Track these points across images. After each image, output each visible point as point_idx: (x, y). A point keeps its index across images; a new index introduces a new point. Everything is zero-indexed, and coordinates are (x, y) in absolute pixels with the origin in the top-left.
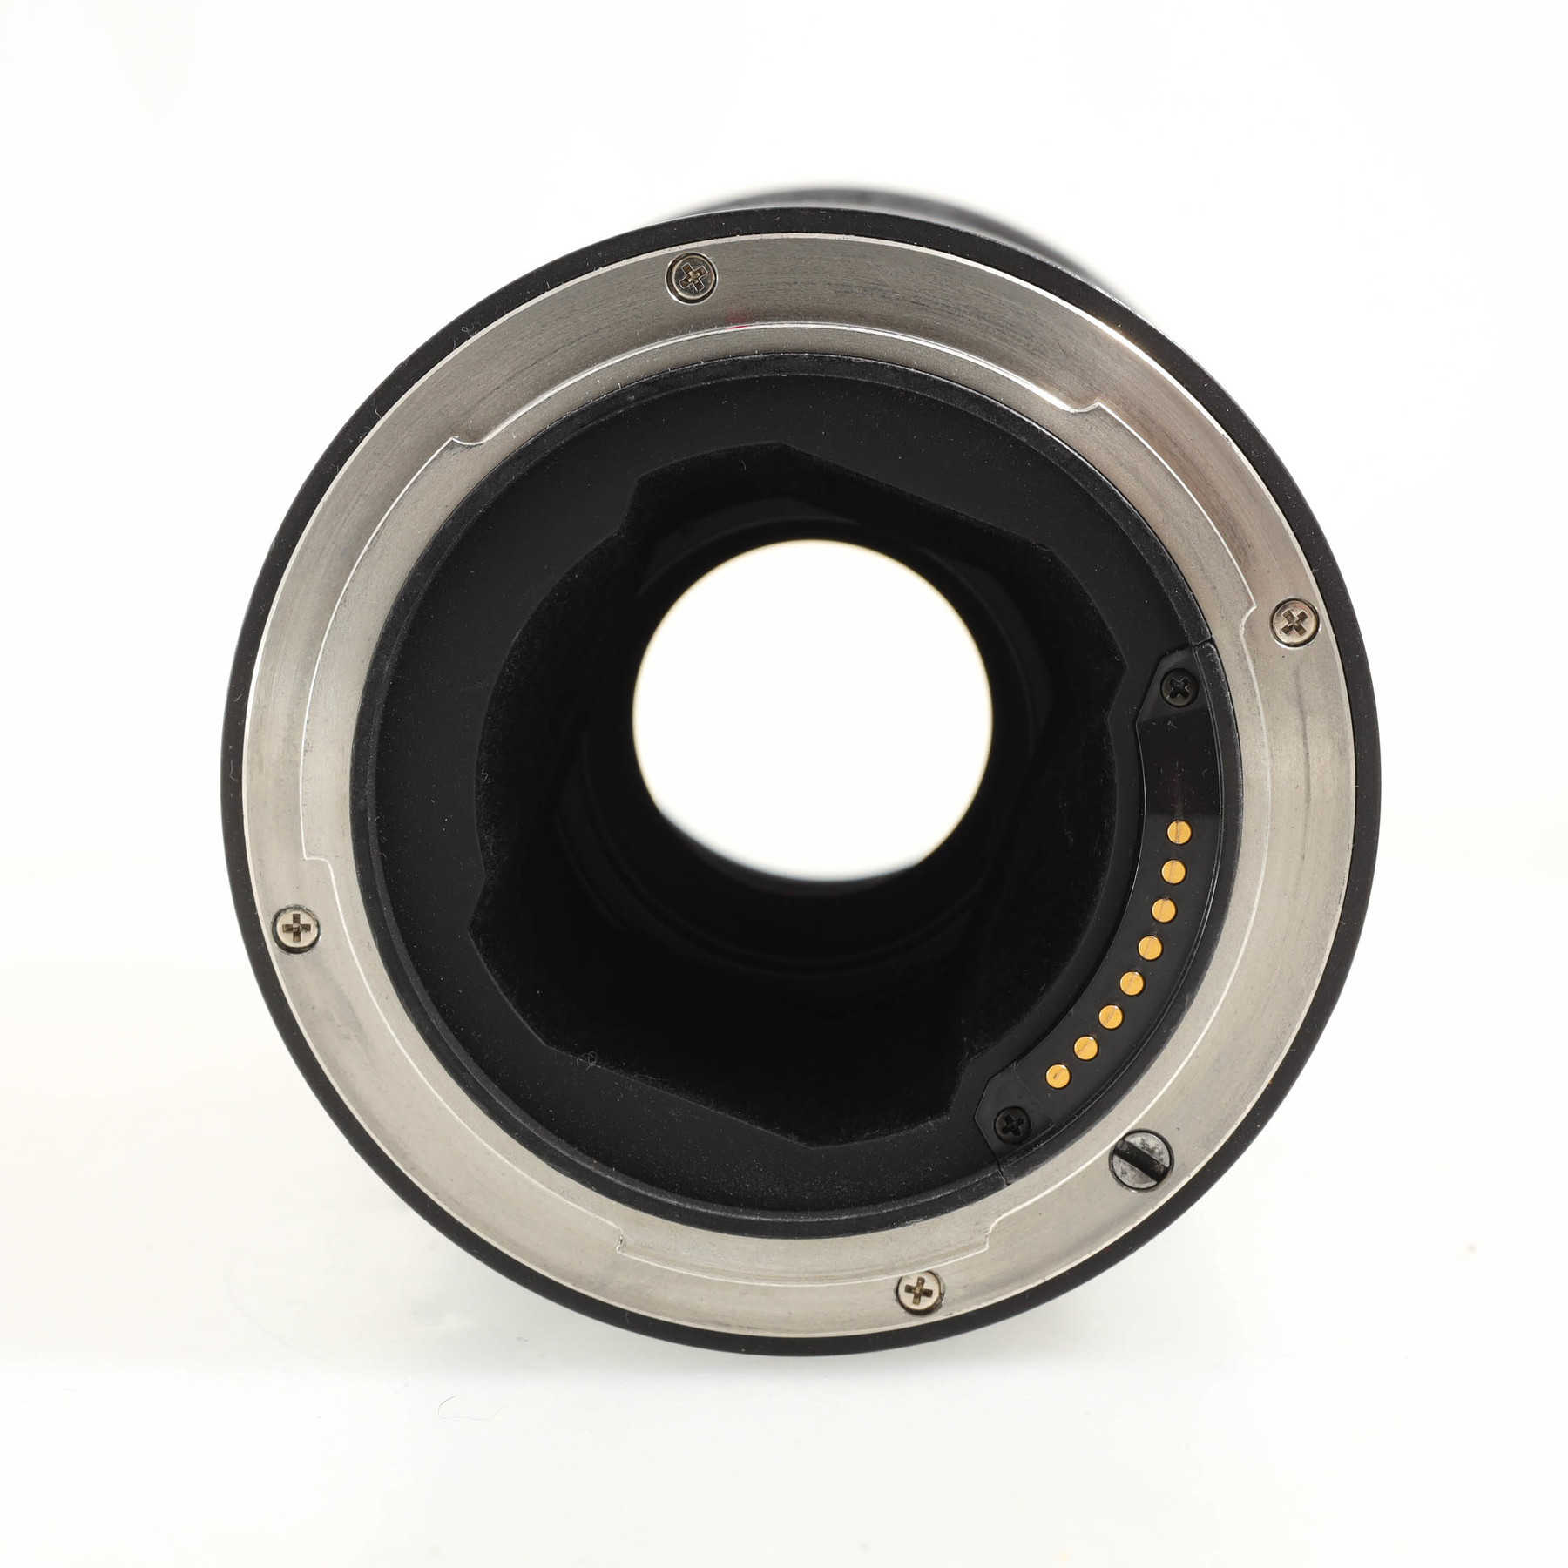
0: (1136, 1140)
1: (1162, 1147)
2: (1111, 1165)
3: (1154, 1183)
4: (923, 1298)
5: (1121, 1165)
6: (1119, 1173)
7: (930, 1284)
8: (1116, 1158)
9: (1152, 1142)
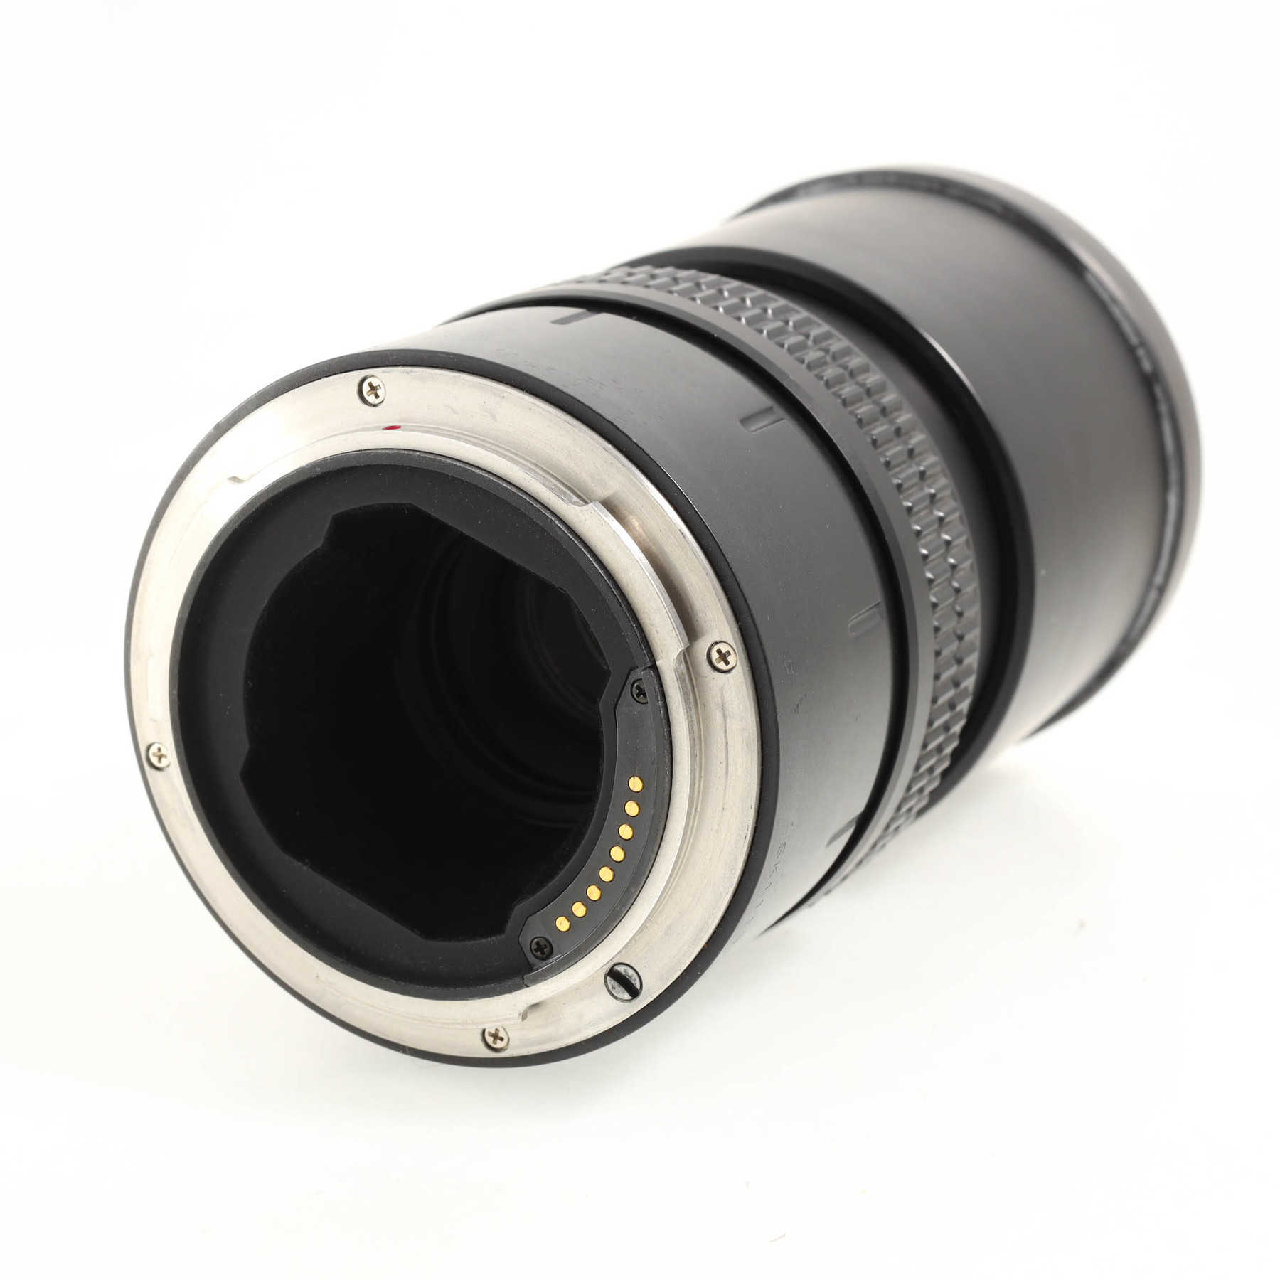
0: (621, 969)
1: (636, 976)
2: (606, 982)
3: (630, 998)
4: (498, 1041)
5: (611, 982)
6: (610, 988)
7: (501, 1034)
8: (608, 978)
9: (631, 972)
